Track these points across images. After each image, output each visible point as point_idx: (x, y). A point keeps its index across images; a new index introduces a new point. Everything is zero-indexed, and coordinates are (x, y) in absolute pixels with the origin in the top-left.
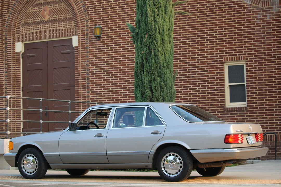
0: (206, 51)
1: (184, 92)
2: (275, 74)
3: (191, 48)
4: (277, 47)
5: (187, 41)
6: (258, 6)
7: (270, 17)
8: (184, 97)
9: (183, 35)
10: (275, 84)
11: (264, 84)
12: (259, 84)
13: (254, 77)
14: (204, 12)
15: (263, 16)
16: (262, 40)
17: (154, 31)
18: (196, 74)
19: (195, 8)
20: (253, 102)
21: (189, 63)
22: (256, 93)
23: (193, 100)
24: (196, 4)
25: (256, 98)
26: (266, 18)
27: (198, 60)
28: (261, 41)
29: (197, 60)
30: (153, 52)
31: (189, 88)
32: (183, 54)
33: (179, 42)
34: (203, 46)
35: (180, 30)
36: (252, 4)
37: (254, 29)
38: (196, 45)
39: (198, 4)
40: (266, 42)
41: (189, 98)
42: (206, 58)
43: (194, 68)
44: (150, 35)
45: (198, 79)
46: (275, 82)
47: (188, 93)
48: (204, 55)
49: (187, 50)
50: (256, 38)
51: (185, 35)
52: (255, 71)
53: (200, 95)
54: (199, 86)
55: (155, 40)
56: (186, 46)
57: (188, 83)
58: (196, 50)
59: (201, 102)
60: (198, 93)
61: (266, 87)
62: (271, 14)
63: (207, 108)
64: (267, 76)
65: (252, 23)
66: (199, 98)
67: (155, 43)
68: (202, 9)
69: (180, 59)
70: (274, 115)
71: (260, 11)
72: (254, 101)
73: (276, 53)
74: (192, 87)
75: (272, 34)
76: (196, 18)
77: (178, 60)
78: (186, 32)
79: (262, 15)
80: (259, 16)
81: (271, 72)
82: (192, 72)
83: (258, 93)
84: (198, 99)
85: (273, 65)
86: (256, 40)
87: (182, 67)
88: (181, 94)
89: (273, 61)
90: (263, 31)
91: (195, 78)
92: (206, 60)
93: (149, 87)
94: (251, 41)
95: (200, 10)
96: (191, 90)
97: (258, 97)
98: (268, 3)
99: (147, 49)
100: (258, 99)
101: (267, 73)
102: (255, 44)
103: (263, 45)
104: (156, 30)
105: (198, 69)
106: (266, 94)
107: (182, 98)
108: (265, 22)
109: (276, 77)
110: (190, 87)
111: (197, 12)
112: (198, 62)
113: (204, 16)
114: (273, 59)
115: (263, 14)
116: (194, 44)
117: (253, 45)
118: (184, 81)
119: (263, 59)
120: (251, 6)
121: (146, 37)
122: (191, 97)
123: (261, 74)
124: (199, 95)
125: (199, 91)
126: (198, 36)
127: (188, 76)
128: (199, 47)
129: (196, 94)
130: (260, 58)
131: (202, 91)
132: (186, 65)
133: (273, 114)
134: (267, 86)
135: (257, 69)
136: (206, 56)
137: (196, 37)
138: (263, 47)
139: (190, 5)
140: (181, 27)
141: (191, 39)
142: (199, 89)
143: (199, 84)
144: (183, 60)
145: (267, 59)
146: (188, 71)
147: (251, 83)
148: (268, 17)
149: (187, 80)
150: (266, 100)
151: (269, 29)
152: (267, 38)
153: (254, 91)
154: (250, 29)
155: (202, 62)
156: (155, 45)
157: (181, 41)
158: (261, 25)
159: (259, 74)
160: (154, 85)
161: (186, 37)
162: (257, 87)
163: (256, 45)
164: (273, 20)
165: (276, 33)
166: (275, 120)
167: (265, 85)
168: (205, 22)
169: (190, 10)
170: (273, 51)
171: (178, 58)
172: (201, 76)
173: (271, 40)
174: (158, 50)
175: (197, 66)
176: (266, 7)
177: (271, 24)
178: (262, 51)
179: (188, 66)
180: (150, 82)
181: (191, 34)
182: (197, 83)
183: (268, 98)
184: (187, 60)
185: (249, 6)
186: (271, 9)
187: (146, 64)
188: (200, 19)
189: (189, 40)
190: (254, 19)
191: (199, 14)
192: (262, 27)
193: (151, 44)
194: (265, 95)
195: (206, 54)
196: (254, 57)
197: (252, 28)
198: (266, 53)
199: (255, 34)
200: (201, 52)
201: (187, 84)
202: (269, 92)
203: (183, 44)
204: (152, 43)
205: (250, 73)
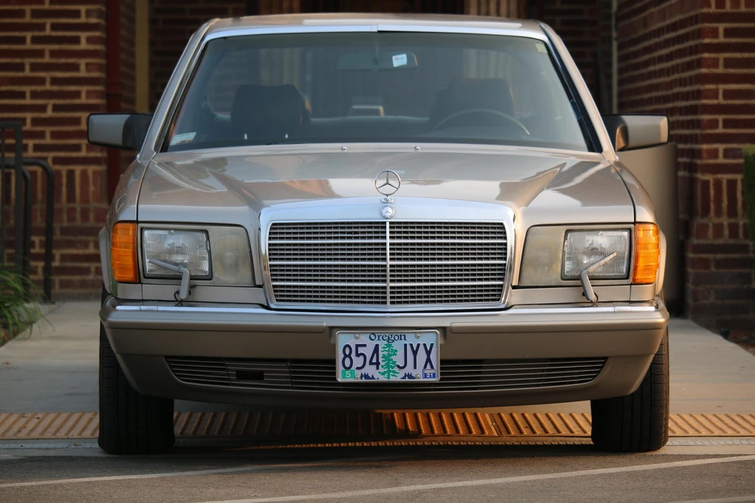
70: (27, 67)
133: (18, 60)
166: (28, 95)
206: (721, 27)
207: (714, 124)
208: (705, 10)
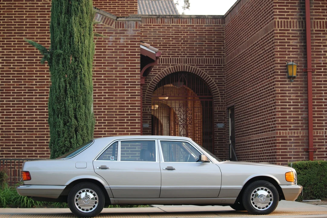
0: (46, 72)
1: (17, 118)
2: (127, 104)
3: (28, 68)
4: (131, 74)
5: (23, 59)
6: (110, 27)
7: (124, 40)
8: (17, 123)
9: (18, 52)
10: (127, 115)
11: (114, 113)
12: (108, 113)
13: (103, 105)
14: (45, 28)
15: (116, 39)
16: (114, 65)
17: (80, 54)
18: (33, 98)
19: (34, 22)
20: (101, 133)
21: (25, 85)
22: (105, 123)
23: (28, 127)
24: (36, 18)
25: (105, 128)
26: (119, 42)
27: (36, 82)
28: (112, 66)
29: (34, 82)
30: (78, 77)
31: (23, 114)
32: (17, 74)
33: (13, 60)
34: (42, 67)
35: (15, 47)
36: (104, 24)
37: (105, 52)
38: (34, 64)
39: (39, 18)
40: (118, 67)
41: (23, 125)
42: (45, 81)
43: (31, 91)
44: (75, 58)
45: (35, 104)
46: (128, 112)
47: (23, 119)
48: (44, 77)
49: (23, 70)
50: (106, 62)
51: (21, 52)
52: (104, 98)
53: (38, 122)
54: (37, 112)
55: (81, 63)
56: (22, 66)
57: (23, 108)
58: (34, 71)
59: (38, 130)
60: (34, 120)
61: (116, 117)
62: (125, 37)
63: (45, 137)
64: (118, 105)
65: (103, 45)
66: (36, 126)
67: (82, 67)
68: (43, 24)
69: (14, 79)
70: (125, 148)
71: (112, 33)
72: (102, 131)
73: (130, 81)
74: (27, 113)
75: (125, 59)
76: (36, 34)
77: (11, 81)
78: (22, 49)
79: (114, 38)
80: (112, 38)
81: (122, 101)
82: (28, 96)
83: (107, 123)
84: (34, 127)
85: (125, 94)
86: (106, 64)
87: (16, 89)
88: (13, 121)
89: (125, 88)
90: (115, 55)
91: (32, 102)
92: (45, 83)
93: (73, 115)
94: (101, 66)
95: (41, 25)
96: (27, 117)
97: (107, 127)
98: (123, 24)
99: (72, 72)
100: (107, 130)
101: (118, 102)
102: (105, 68)
103: (114, 71)
104: (82, 52)
105: (35, 93)
106: (116, 124)
107: (15, 124)
108: (118, 46)
109: (128, 106)
110: (26, 112)
111: (37, 28)
112: (36, 85)
113: (45, 33)
114: (126, 86)
115: (116, 36)
116: (31, 64)
117: (102, 70)
118: (18, 105)
119: (114, 86)
120: (103, 26)
121: (71, 59)
122: (26, 124)
123: (111, 102)
124: (36, 122)
125: (37, 118)
126: (36, 55)
127: (23, 99)
128: (38, 67)
129: (33, 120)
130: (111, 85)
131: (39, 118)
132: (21, 88)
134: (118, 116)
135: (107, 96)
136: (46, 78)
137: (35, 56)
138: (114, 72)
139: (28, 18)
140: (16, 42)
141: (28, 57)
142: (36, 115)
143: (36, 109)
144: (17, 81)
145: (118, 86)
146: (23, 94)
147: (98, 112)
148: (122, 40)
149: (21, 104)
150: (116, 131)
151: (122, 54)
152: (120, 63)
153: (103, 121)
154: (100, 52)
155: (42, 85)
156: (81, 70)
157: (16, 58)
158: (114, 48)
159: (109, 102)
160: (80, 113)
161: (22, 55)
162: (106, 116)
163: (107, 70)
164: (127, 44)
165: (130, 59)
167: (116, 115)
168: (46, 40)
169: (28, 24)
170: (126, 78)
171: (11, 78)
172: (39, 101)
173: (124, 66)
174: (84, 75)
175: (34, 89)
176: (120, 29)
177: (125, 48)
178: (113, 77)
179: (23, 89)
180: (75, 110)
181: (28, 52)
182: (34, 108)
183: (118, 130)
184: (23, 81)
185: (100, 26)
186: (125, 32)
187: (69, 89)
188: (40, 36)
189: (25, 59)
190: (105, 41)
191: (39, 29)
192: (114, 50)
193: (76, 68)
194: (115, 126)
195: (45, 76)
196: (103, 83)
197: (102, 50)
198: (118, 79)
199: (105, 58)
200: (40, 74)
201: (21, 109)
202: (119, 123)
203: (17, 63)
204: (77, 66)
205: (99, 101)
206: (280, 139)
207: (279, 158)
208: (277, 135)
